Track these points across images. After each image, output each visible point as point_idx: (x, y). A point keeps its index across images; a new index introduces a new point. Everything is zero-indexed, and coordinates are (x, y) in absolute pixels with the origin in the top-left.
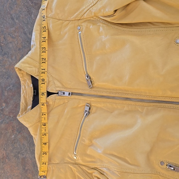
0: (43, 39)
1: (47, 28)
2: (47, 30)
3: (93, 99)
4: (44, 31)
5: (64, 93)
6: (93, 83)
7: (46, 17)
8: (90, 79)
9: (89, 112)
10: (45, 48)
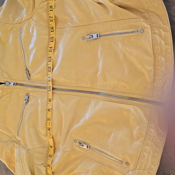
0: (49, 49)
1: (54, 39)
2: (54, 41)
3: (30, 89)
4: (51, 41)
5: (10, 83)
6: (30, 75)
7: (54, 29)
8: (28, 72)
9: (28, 100)
10: (51, 57)
